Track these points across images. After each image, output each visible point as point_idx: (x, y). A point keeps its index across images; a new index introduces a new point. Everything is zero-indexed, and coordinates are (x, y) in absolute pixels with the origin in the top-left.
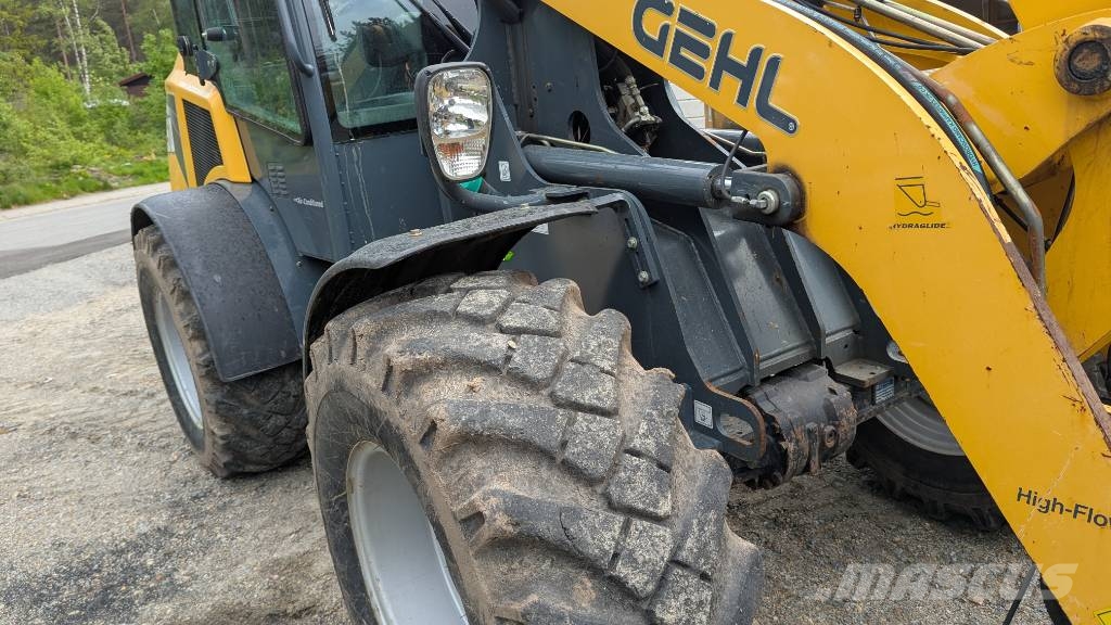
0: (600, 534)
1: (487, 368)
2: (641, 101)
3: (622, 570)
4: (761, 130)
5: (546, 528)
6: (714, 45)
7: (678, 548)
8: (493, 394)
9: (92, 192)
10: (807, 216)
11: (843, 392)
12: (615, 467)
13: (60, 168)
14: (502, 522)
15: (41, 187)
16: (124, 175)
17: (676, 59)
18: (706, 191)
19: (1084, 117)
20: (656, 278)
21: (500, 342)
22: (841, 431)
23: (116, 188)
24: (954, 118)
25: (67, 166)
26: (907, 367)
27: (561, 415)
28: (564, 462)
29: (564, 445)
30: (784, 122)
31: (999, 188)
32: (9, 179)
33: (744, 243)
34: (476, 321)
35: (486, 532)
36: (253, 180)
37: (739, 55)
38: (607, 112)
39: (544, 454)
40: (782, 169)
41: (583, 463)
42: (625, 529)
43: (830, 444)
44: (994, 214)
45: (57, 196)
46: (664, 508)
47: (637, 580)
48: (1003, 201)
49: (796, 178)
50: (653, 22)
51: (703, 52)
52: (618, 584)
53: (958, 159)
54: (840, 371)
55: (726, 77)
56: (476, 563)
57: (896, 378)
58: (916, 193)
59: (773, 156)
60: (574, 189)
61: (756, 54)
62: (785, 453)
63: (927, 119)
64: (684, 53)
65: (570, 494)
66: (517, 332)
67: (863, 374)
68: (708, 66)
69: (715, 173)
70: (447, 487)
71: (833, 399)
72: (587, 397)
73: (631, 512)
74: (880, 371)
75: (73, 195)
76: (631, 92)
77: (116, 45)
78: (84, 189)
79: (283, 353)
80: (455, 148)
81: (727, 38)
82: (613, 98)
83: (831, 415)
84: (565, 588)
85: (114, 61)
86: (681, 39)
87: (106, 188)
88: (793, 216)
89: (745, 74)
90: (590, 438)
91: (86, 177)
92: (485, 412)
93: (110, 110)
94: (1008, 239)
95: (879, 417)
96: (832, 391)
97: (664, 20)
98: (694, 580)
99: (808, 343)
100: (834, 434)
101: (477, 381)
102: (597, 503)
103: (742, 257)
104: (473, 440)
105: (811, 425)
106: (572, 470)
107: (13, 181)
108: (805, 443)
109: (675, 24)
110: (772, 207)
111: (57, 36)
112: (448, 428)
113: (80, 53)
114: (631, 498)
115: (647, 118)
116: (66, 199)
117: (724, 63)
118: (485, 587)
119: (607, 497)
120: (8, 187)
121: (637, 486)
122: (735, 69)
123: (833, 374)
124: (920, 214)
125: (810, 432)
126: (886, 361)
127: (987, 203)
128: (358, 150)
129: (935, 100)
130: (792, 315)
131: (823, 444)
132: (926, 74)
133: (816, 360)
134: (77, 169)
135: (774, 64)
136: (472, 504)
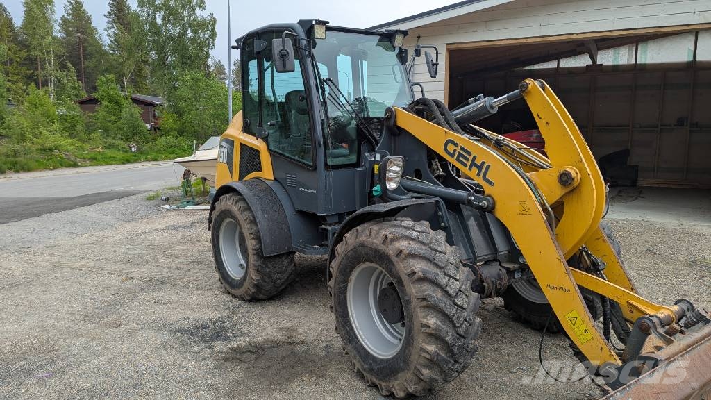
0: (443, 280)
1: (413, 239)
2: (440, 167)
3: (448, 289)
4: (483, 183)
5: (431, 276)
6: (471, 158)
7: (460, 287)
8: (415, 246)
9: (66, 167)
10: (496, 210)
11: (504, 271)
12: (446, 266)
13: (46, 151)
14: (420, 274)
15: (37, 161)
16: (84, 158)
17: (458, 160)
18: (465, 200)
19: (564, 191)
20: (447, 225)
21: (415, 234)
22: (502, 283)
23: (81, 166)
24: (534, 188)
25: (51, 150)
26: (527, 266)
27: (433, 252)
28: (434, 263)
29: (434, 259)
30: (490, 183)
31: (545, 207)
32: (18, 154)
33: (472, 218)
34: (407, 228)
35: (416, 276)
36: (275, 179)
37: (478, 162)
38: (429, 170)
39: (429, 260)
40: (489, 196)
41: (439, 263)
42: (449, 280)
43: (499, 287)
44: (542, 212)
45: (46, 168)
46: (458, 277)
47: (451, 292)
48: (545, 210)
49: (493, 198)
50: (451, 148)
51: (467, 160)
52: (447, 292)
53: (534, 198)
54: (503, 265)
55: (474, 168)
56: (412, 285)
57: (522, 270)
58: (524, 205)
59: (486, 192)
60: (419, 195)
61: (483, 163)
62: (484, 287)
63: (527, 187)
64: (461, 158)
65: (435, 270)
66: (419, 232)
67: (511, 266)
68: (468, 164)
69: (469, 195)
70: (404, 267)
71: (501, 272)
72: (439, 249)
73: (450, 277)
74: (516, 266)
75: (55, 168)
76: (436, 164)
77: (76, 78)
78: (62, 165)
79: (286, 248)
80: (391, 180)
81: (475, 157)
82: (430, 165)
83: (500, 277)
84: (434, 291)
85: (73, 88)
86: (460, 154)
87: (75, 165)
88: (491, 209)
89: (480, 168)
90: (440, 258)
91: (62, 158)
92: (415, 249)
93: (73, 118)
94: (545, 219)
95: (513, 284)
96: (500, 270)
97: (455, 148)
98: (464, 296)
99: (493, 254)
100: (500, 284)
101: (411, 242)
102: (442, 273)
103: (472, 223)
104: (412, 255)
105: (493, 279)
106: (436, 265)
107: (19, 156)
108: (490, 285)
109: (458, 150)
110: (486, 206)
111: (37, 70)
112: (406, 252)
113: (51, 81)
114: (451, 273)
115: (442, 173)
116: (51, 170)
117: (473, 164)
118: (414, 291)
119: (444, 272)
120: (17, 159)
121: (452, 271)
122: (477, 166)
123: (500, 265)
124: (525, 212)
125: (492, 281)
126: (518, 263)
127: (541, 209)
128: (331, 173)
129: (529, 181)
130: (487, 243)
131: (496, 287)
132: (528, 174)
133: (495, 260)
134: (56, 152)
135: (488, 167)
136: (413, 270)
